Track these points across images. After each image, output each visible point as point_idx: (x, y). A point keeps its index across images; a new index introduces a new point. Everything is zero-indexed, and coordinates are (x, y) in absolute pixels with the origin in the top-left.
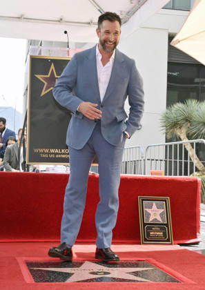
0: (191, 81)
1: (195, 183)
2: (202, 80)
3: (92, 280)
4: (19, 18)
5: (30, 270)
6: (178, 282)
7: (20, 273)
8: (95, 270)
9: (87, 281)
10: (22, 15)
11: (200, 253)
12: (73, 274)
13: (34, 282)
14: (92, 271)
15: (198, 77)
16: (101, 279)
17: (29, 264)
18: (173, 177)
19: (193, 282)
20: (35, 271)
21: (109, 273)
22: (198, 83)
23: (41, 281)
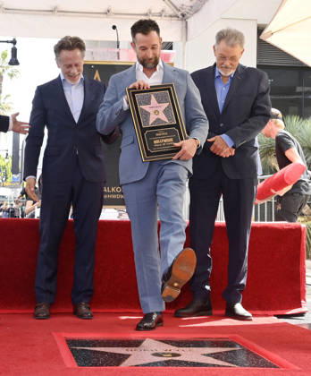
0: (291, 91)
1: (298, 230)
2: (306, 89)
3: (155, 364)
4: (51, 11)
5: (72, 351)
6: (275, 367)
7: (58, 353)
8: (160, 351)
9: (149, 365)
10: (55, 8)
11: (306, 327)
12: (129, 355)
13: (76, 366)
14: (155, 352)
15: (300, 85)
16: (168, 363)
17: (71, 343)
18: (266, 223)
19: (297, 368)
20: (78, 351)
21: (179, 355)
22: (300, 93)
23: (87, 365)
